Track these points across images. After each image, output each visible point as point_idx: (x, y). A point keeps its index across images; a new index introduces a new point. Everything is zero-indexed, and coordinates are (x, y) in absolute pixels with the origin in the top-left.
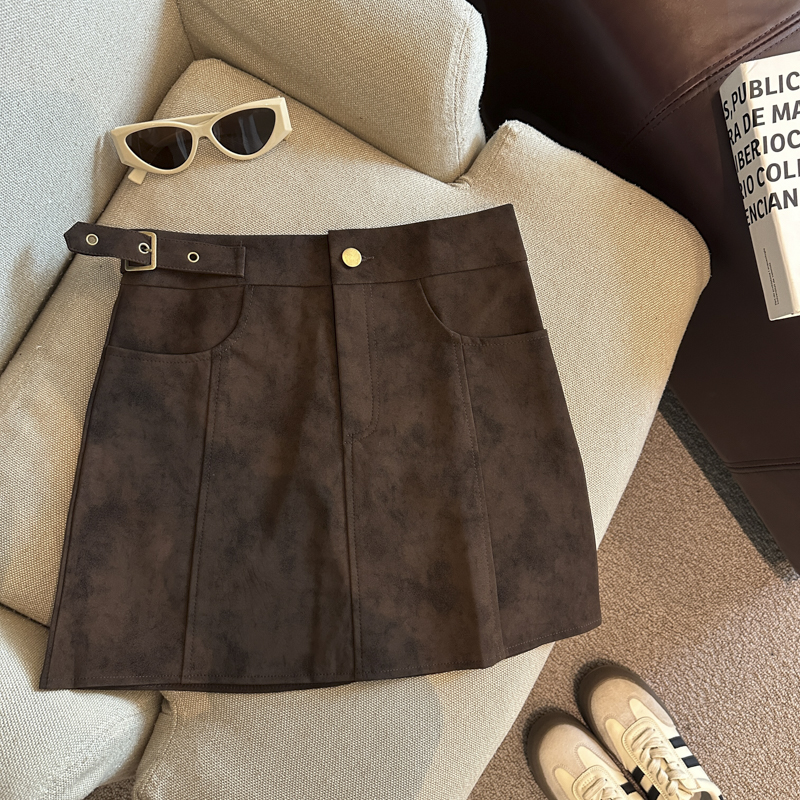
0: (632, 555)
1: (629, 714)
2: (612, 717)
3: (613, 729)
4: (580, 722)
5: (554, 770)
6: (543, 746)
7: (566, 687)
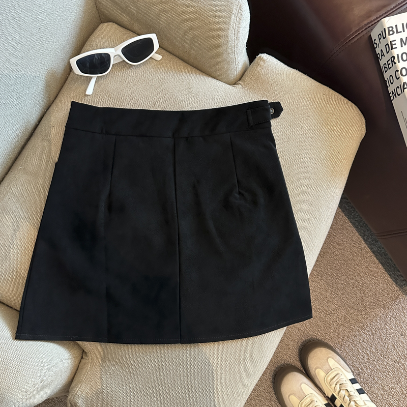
3: (320, 374)
5: (289, 396)
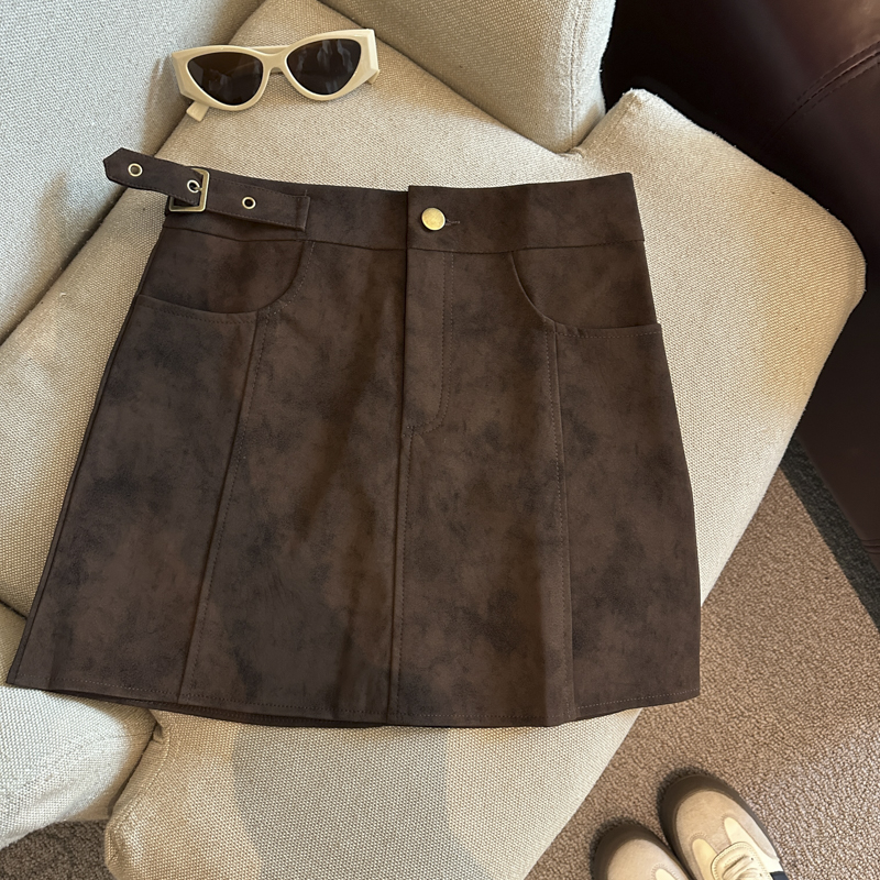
0: (741, 646)
1: (723, 837)
2: (701, 837)
3: (702, 853)
4: (661, 841)
6: (613, 864)
7: (647, 796)
